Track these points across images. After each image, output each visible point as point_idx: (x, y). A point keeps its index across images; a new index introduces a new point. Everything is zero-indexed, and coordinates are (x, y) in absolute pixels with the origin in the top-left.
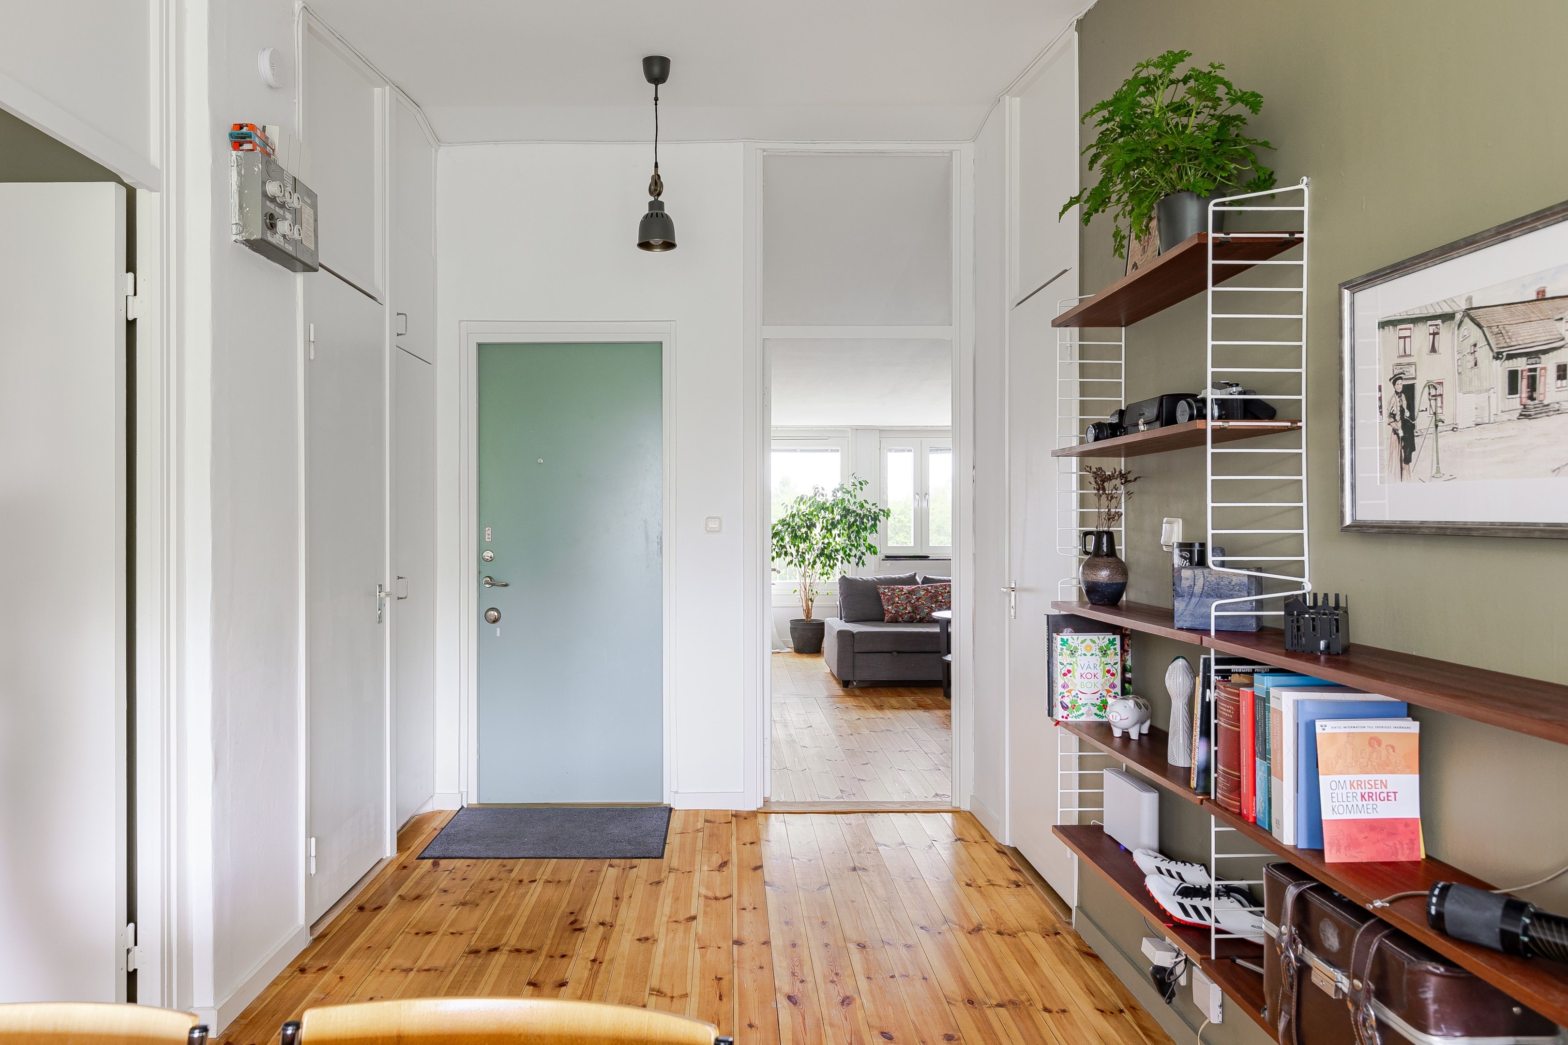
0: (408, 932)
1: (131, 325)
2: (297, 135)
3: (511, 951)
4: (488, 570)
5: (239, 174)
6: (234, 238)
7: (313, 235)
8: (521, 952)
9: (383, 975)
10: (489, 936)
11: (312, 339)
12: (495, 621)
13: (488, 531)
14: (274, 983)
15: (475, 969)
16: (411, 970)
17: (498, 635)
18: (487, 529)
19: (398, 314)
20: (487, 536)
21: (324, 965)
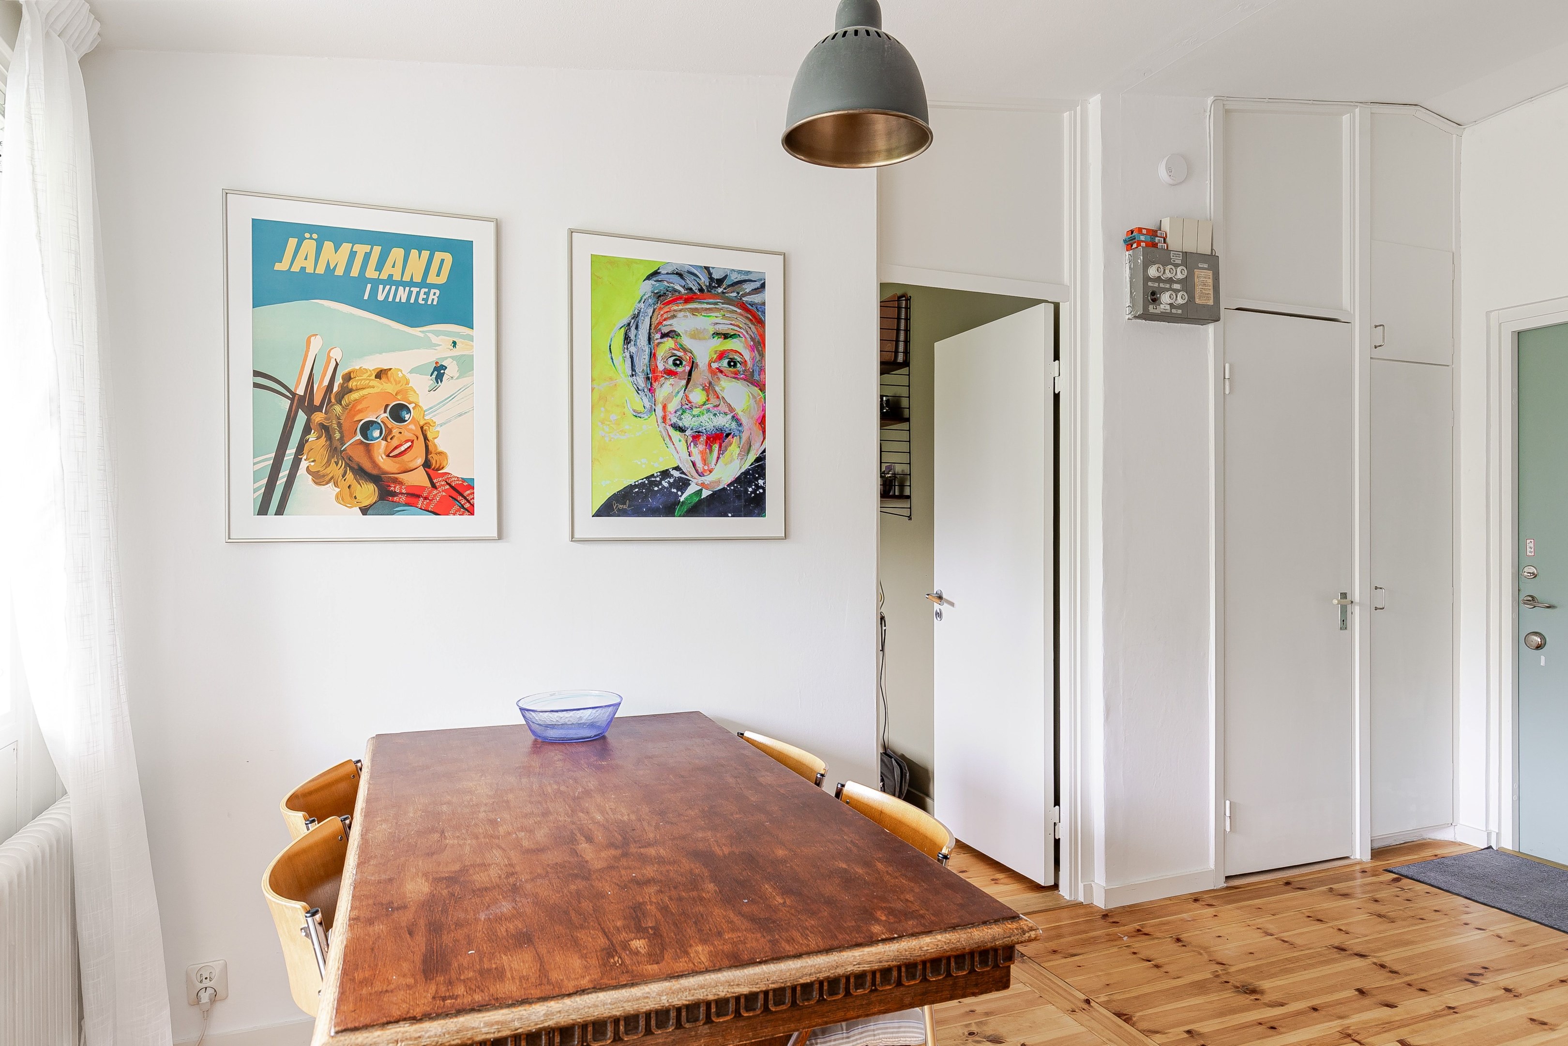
0: (1303, 913)
1: (1057, 397)
2: (1208, 212)
3: (1375, 964)
4: (1530, 589)
5: (1130, 268)
6: (1127, 317)
7: (1211, 292)
8: (1385, 968)
9: (1248, 928)
10: (1370, 945)
11: (1227, 377)
12: (1539, 647)
13: (1530, 544)
14: (1170, 899)
15: (1326, 959)
16: (1272, 935)
17: (1543, 663)
18: (1528, 541)
19: (1376, 327)
20: (1529, 549)
21: (1214, 904)
